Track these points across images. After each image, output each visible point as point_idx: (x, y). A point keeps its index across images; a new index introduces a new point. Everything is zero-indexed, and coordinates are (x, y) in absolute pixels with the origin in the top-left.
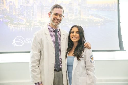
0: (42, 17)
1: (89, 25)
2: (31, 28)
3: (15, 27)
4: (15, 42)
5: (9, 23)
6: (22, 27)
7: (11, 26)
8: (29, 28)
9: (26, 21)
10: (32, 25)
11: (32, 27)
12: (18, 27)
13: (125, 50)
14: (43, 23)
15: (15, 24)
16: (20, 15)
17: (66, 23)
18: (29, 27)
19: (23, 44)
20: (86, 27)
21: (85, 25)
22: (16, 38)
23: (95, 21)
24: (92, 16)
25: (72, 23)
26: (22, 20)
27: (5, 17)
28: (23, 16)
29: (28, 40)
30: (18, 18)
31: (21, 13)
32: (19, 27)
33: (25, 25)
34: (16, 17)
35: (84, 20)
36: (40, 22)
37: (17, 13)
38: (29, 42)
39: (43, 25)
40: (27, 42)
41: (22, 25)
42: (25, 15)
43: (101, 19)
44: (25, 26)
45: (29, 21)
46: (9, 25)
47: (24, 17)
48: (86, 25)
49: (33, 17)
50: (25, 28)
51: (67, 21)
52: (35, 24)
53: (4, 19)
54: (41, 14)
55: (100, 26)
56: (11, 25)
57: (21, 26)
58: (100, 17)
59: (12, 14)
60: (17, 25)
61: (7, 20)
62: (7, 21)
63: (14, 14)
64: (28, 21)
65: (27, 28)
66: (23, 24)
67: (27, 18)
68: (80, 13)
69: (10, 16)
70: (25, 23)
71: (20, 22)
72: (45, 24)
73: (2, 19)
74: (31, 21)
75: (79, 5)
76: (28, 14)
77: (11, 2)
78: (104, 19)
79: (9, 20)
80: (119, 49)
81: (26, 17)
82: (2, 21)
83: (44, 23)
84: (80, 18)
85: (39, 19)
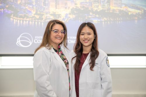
0: (56, 8)
1: (121, 19)
2: (41, 23)
3: (20, 20)
4: (19, 41)
5: (13, 15)
6: (29, 21)
7: (15, 20)
8: (39, 23)
9: (34, 12)
10: (43, 18)
11: (42, 21)
12: (24, 21)
14: (57, 16)
15: (21, 17)
16: (27, 5)
17: (90, 17)
18: (39, 21)
19: (31, 44)
20: (117, 22)
21: (115, 19)
22: (21, 36)
23: (130, 13)
24: (125, 6)
25: (97, 16)
26: (30, 12)
27: (7, 6)
28: (31, 6)
29: (38, 39)
30: (24, 8)
31: (29, 2)
32: (26, 21)
33: (33, 18)
34: (22, 7)
35: (115, 12)
36: (54, 14)
37: (23, 1)
38: (39, 41)
39: (58, 18)
40: (36, 41)
41: (30, 18)
42: (34, 5)
43: (138, 11)
44: (33, 20)
45: (40, 13)
46: (12, 18)
47: (33, 7)
48: (117, 19)
49: (45, 7)
50: (33, 22)
51: (91, 14)
52: (47, 16)
53: (5, 10)
54: (56, 3)
55: (136, 21)
56: (15, 17)
57: (28, 19)
58: (138, 8)
59: (16, 2)
60: (23, 18)
61: (10, 11)
62: (10, 13)
63: (19, 2)
64: (38, 13)
65: (36, 23)
66: (31, 16)
67: (37, 8)
68: (109, 2)
69: (13, 6)
70: (33, 15)
71: (27, 14)
72: (61, 17)
73: (2, 10)
74: (41, 13)
76: (38, 3)
78: (143, 10)
79: (12, 11)
81: (35, 7)
82: (2, 12)
83: (59, 15)
84: (109, 9)
85: (52, 10)
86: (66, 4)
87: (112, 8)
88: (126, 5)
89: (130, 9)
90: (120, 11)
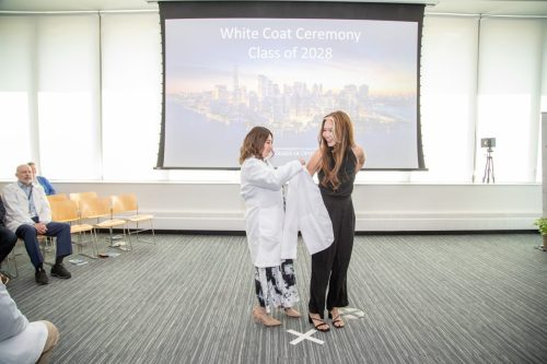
0: (297, 115)
1: (372, 128)
9: (272, 120)
13: (427, 170)
16: (264, 112)
23: (381, 122)
28: (269, 114)
31: (266, 109)
35: (365, 120)
36: (294, 122)
37: (261, 109)
42: (272, 112)
43: (391, 120)
49: (284, 114)
52: (286, 125)
54: (297, 110)
55: (388, 131)
58: (389, 116)
59: (252, 110)
63: (256, 109)
68: (357, 108)
69: (249, 114)
75: (357, 96)
76: (277, 109)
77: (252, 92)
78: (396, 119)
80: (417, 167)
81: (273, 115)
83: (301, 124)
84: (357, 117)
85: (292, 117)
86: (308, 111)
87: (361, 115)
88: (377, 112)
89: (382, 118)
90: (371, 119)
